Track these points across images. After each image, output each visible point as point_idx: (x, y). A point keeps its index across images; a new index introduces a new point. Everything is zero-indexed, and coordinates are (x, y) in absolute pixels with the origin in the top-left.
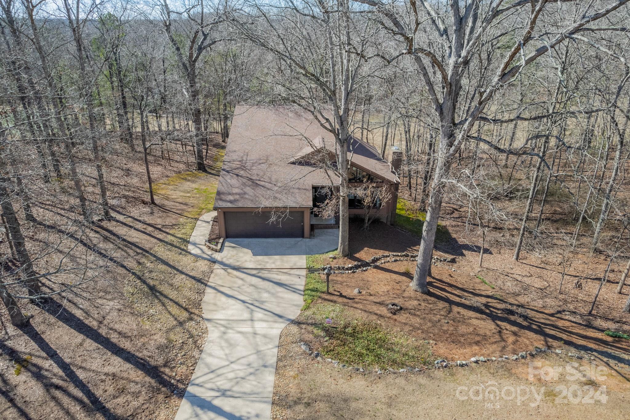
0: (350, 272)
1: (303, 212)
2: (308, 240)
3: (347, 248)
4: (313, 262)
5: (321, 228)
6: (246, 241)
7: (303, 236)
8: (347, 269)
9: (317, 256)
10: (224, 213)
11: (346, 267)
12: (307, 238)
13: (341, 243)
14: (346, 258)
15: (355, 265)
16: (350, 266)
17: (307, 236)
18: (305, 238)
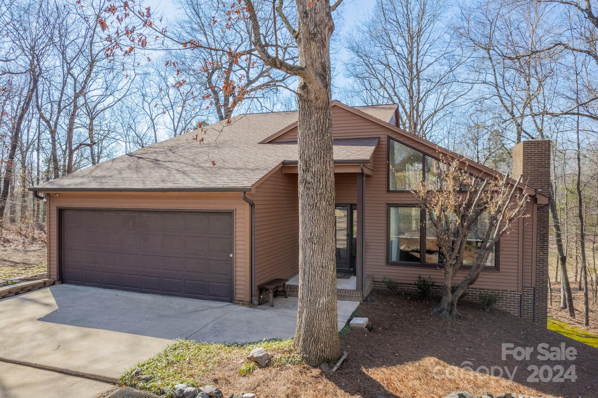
7: (230, 297)
10: (61, 212)
12: (242, 303)
17: (243, 296)
18: (236, 304)
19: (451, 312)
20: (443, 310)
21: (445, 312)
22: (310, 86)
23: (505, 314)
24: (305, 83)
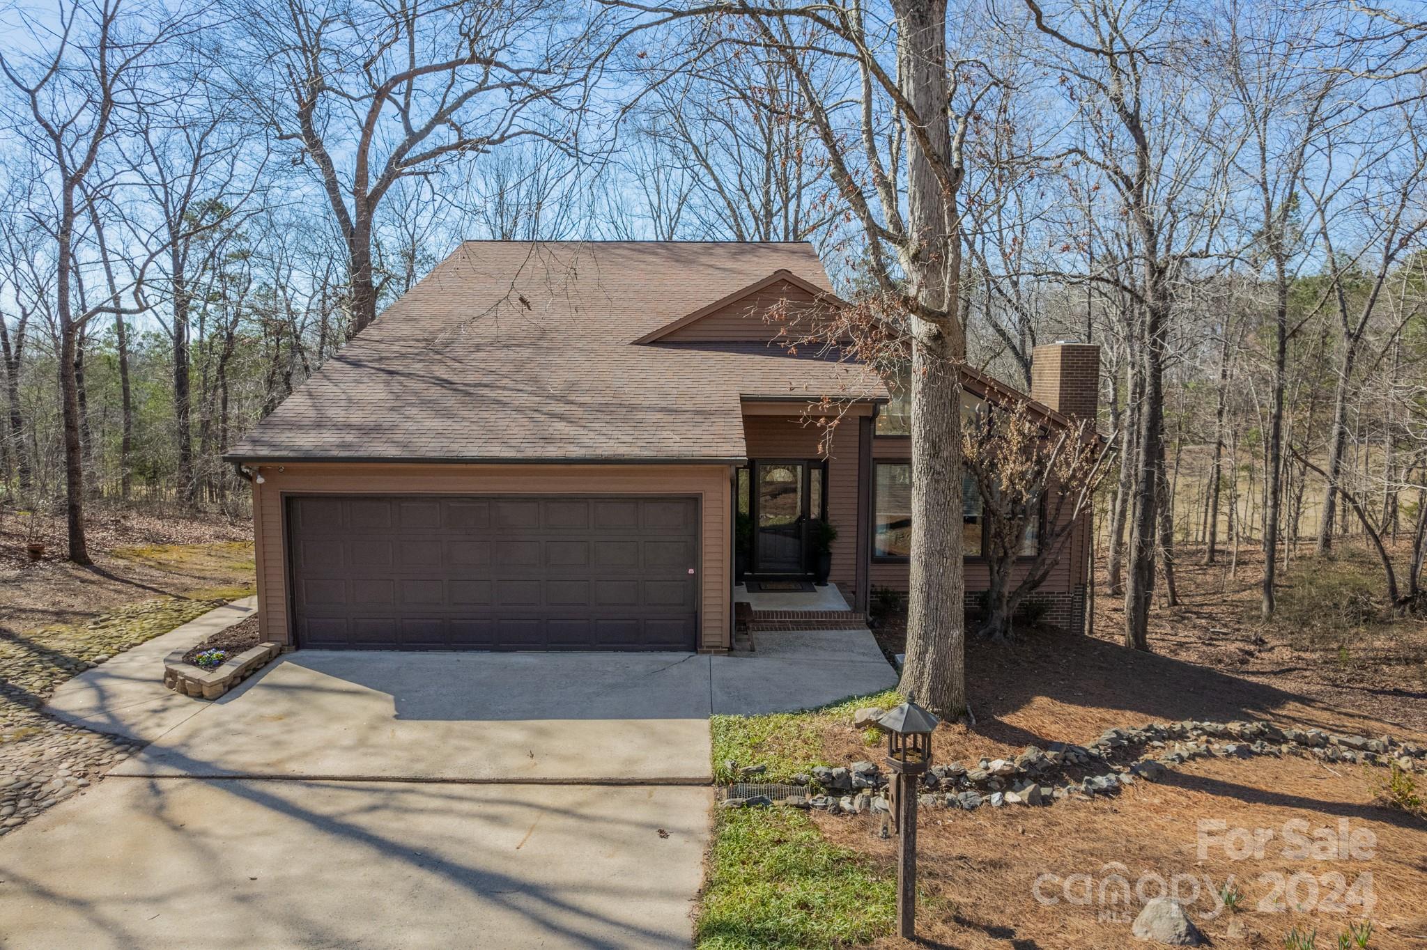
0: (1011, 797)
1: (694, 501)
2: (718, 660)
3: (957, 664)
4: (757, 747)
5: (783, 627)
6: (390, 660)
7: (693, 643)
8: (984, 786)
9: (783, 719)
10: (290, 502)
11: (976, 772)
12: (716, 650)
13: (924, 636)
14: (960, 727)
15: (1029, 764)
16: (997, 764)
17: (718, 639)
18: (704, 652)
19: (1005, 633)
20: (994, 631)
21: (997, 634)
22: (948, 339)
23: (1054, 629)
24: (940, 333)
